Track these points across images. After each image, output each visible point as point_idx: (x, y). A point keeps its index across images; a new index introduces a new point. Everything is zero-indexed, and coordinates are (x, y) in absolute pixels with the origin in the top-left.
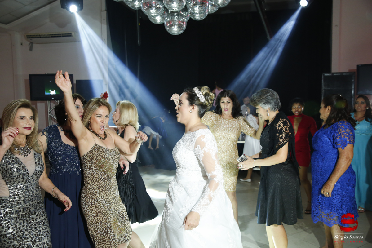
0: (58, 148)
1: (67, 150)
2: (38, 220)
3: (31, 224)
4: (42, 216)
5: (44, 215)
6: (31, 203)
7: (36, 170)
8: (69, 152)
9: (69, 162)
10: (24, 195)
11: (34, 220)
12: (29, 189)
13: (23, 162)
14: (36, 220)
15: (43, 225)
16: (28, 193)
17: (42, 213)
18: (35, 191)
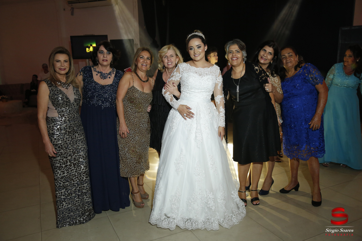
0: (89, 84)
1: (96, 87)
2: (79, 138)
3: (74, 140)
4: (82, 136)
5: (83, 136)
6: (74, 123)
7: (75, 99)
8: (98, 89)
9: (97, 97)
10: (68, 116)
11: (76, 137)
12: (72, 112)
13: (65, 93)
14: (77, 138)
15: (82, 143)
16: (71, 115)
17: (82, 134)
18: (75, 114)
